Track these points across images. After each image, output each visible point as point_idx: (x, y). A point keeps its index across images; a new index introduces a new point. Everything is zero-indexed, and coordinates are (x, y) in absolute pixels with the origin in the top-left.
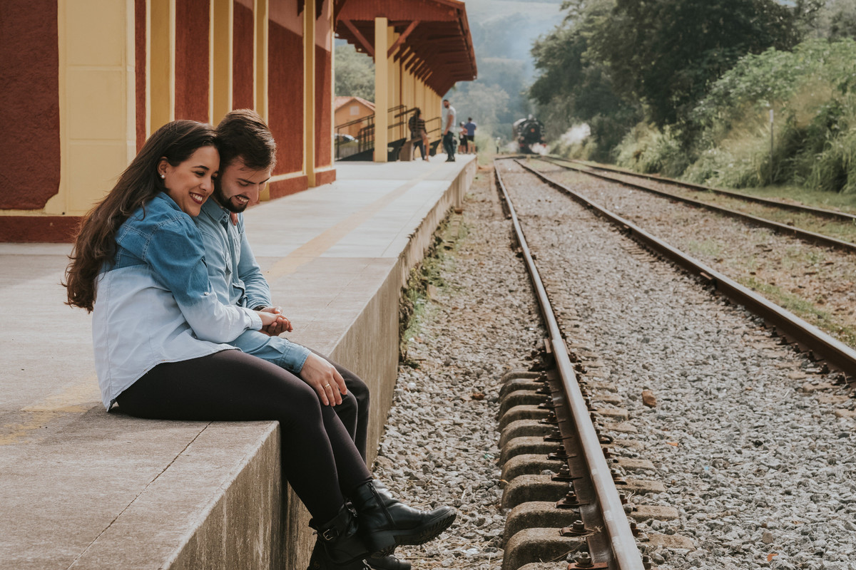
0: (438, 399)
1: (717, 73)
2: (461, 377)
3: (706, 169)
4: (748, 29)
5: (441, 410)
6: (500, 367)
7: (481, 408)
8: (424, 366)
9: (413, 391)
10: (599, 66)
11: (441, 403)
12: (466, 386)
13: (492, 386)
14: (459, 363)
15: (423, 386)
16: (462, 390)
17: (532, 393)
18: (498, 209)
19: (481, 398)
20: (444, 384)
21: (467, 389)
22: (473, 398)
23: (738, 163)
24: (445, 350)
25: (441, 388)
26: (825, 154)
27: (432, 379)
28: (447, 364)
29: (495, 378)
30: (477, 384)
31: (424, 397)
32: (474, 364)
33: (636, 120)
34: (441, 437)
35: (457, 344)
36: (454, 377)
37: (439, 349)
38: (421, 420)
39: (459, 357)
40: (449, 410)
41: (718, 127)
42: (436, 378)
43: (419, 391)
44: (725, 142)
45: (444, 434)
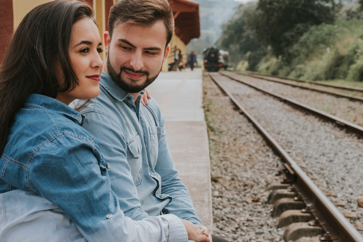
0: (233, 202)
1: (301, 34)
2: (242, 188)
3: (298, 73)
4: (312, 16)
5: (236, 209)
6: (263, 181)
7: (259, 209)
8: (220, 180)
9: (218, 197)
10: (250, 33)
11: (235, 205)
12: (247, 193)
13: (262, 193)
14: (239, 178)
15: (222, 193)
16: (245, 196)
17: (291, 201)
18: (219, 91)
19: (257, 201)
20: (234, 192)
21: (248, 195)
22: (253, 201)
23: (313, 71)
24: (229, 170)
25: (233, 195)
26: (353, 66)
27: (227, 189)
28: (233, 179)
29: (262, 188)
30: (252, 192)
31: (225, 201)
32: (248, 179)
33: (265, 54)
34: (244, 231)
35: (234, 166)
36: (238, 187)
37: (226, 169)
38: (228, 218)
39: (238, 174)
40: (241, 209)
41: (302, 56)
42: (228, 188)
43: (221, 197)
44: (306, 62)
45: (245, 228)
